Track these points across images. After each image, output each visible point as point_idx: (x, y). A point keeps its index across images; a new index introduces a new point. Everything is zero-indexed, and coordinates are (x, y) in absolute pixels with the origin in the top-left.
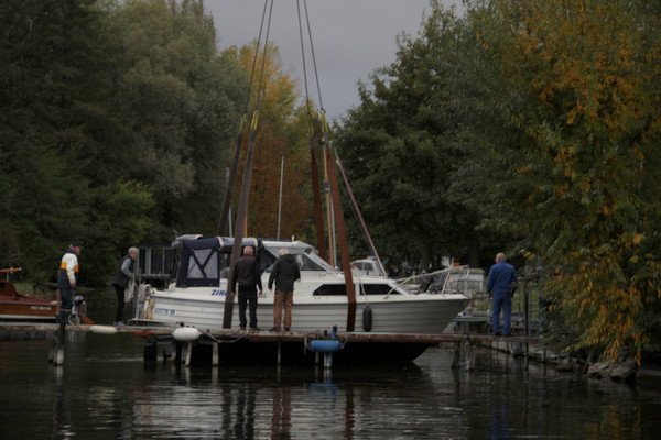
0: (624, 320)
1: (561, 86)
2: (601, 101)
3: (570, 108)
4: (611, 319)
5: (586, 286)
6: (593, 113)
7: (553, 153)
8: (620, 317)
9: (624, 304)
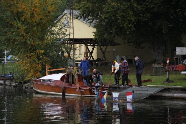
0: (37, 72)
1: (20, 10)
2: (31, 14)
3: (23, 16)
4: (34, 72)
5: (28, 64)
6: (29, 18)
7: (18, 28)
8: (36, 72)
9: (37, 68)
